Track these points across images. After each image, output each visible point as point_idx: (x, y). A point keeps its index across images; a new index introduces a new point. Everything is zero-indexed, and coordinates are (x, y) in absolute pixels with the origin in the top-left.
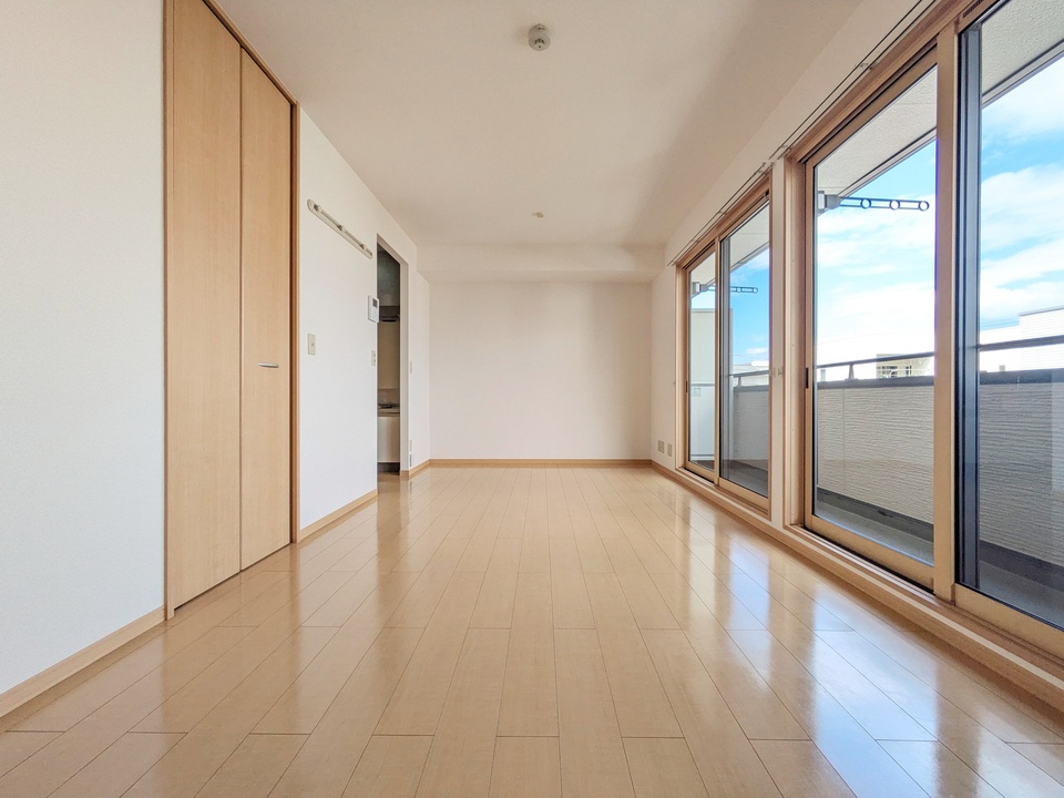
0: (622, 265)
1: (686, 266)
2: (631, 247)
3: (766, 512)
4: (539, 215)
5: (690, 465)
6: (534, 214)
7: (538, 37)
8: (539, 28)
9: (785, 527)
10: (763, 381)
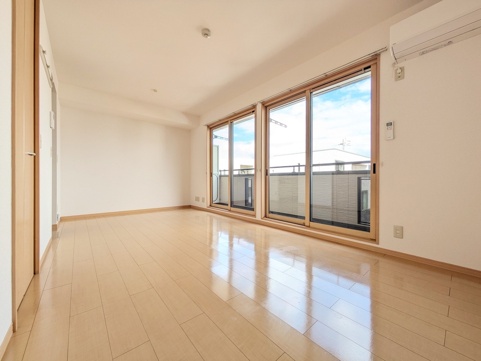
0: (183, 121)
1: (211, 128)
2: (187, 114)
3: (255, 216)
4: (155, 91)
5: (213, 205)
6: (152, 90)
7: (206, 33)
8: (208, 30)
9: (262, 219)
10: (253, 172)
